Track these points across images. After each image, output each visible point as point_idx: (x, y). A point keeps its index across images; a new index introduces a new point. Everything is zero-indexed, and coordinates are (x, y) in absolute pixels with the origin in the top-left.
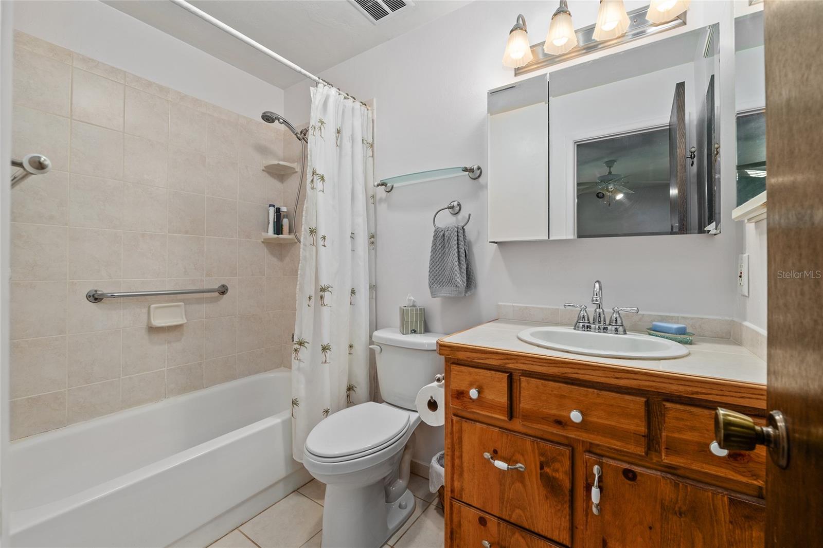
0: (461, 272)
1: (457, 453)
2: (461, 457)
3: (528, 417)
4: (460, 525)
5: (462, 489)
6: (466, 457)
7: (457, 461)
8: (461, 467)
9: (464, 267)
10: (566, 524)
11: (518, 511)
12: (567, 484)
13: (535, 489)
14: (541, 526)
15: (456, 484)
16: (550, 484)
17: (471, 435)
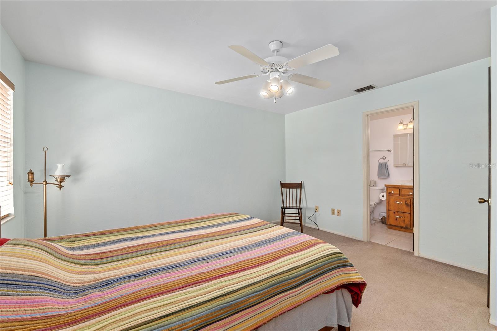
0: (387, 173)
1: (389, 203)
2: (390, 203)
3: (402, 195)
4: (390, 214)
5: (390, 208)
6: (391, 203)
7: (389, 204)
8: (390, 205)
9: (387, 172)
10: (409, 210)
11: (401, 210)
12: (410, 204)
13: (404, 205)
14: (405, 211)
15: (389, 208)
16: (407, 205)
17: (392, 199)
